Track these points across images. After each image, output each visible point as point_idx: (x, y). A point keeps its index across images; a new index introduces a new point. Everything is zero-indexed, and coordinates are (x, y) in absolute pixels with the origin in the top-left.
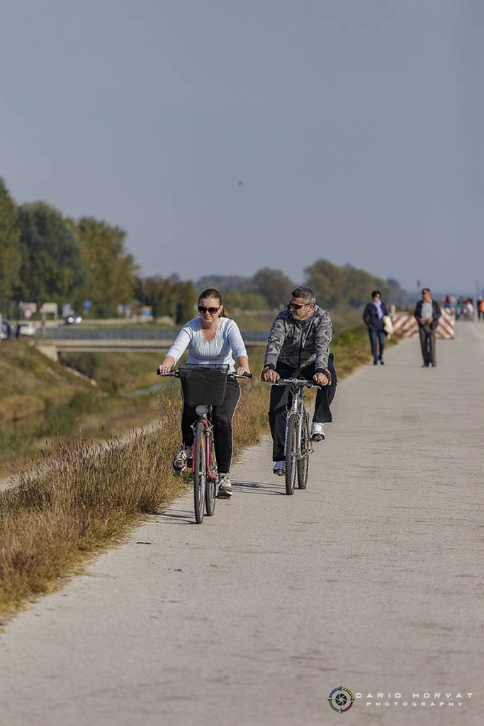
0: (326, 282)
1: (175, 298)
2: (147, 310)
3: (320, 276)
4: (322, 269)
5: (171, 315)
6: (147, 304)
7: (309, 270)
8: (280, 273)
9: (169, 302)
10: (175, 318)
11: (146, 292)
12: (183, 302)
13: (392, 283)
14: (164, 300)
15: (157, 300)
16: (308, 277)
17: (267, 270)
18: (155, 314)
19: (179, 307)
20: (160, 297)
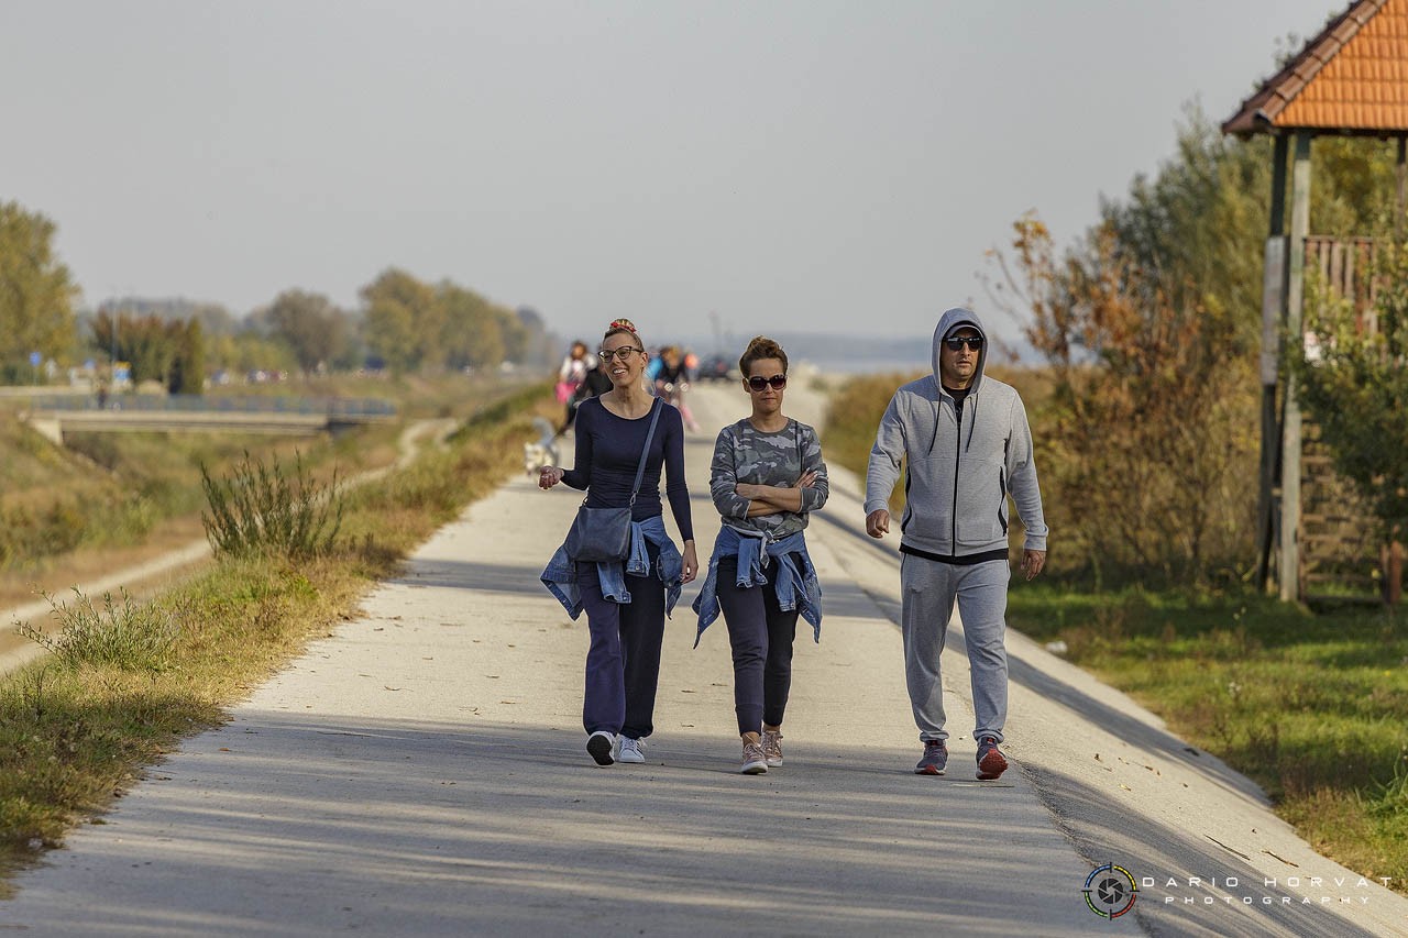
0: (402, 316)
1: (171, 350)
2: (121, 369)
3: (395, 306)
4: (394, 289)
5: (160, 379)
6: (121, 359)
7: (367, 293)
8: (322, 301)
9: (159, 356)
10: (166, 382)
11: (119, 338)
12: (184, 355)
13: (528, 316)
14: (151, 353)
15: (138, 351)
16: (367, 304)
17: (297, 294)
18: (134, 376)
19: (177, 364)
20: (145, 346)
